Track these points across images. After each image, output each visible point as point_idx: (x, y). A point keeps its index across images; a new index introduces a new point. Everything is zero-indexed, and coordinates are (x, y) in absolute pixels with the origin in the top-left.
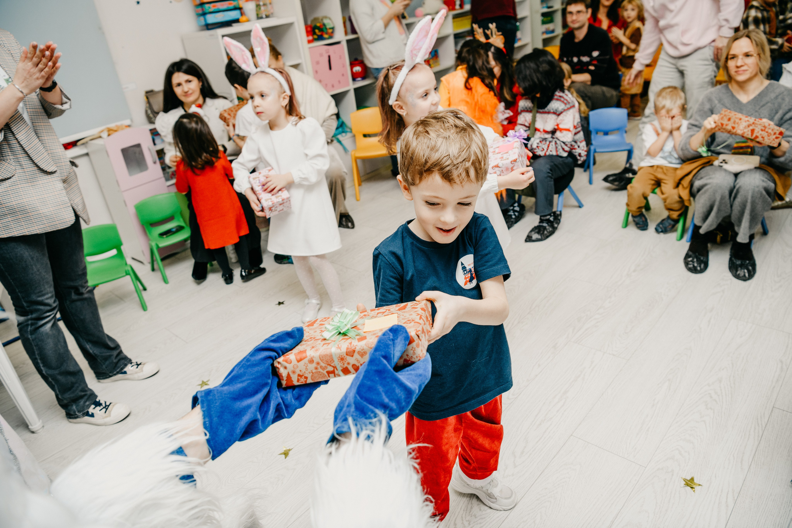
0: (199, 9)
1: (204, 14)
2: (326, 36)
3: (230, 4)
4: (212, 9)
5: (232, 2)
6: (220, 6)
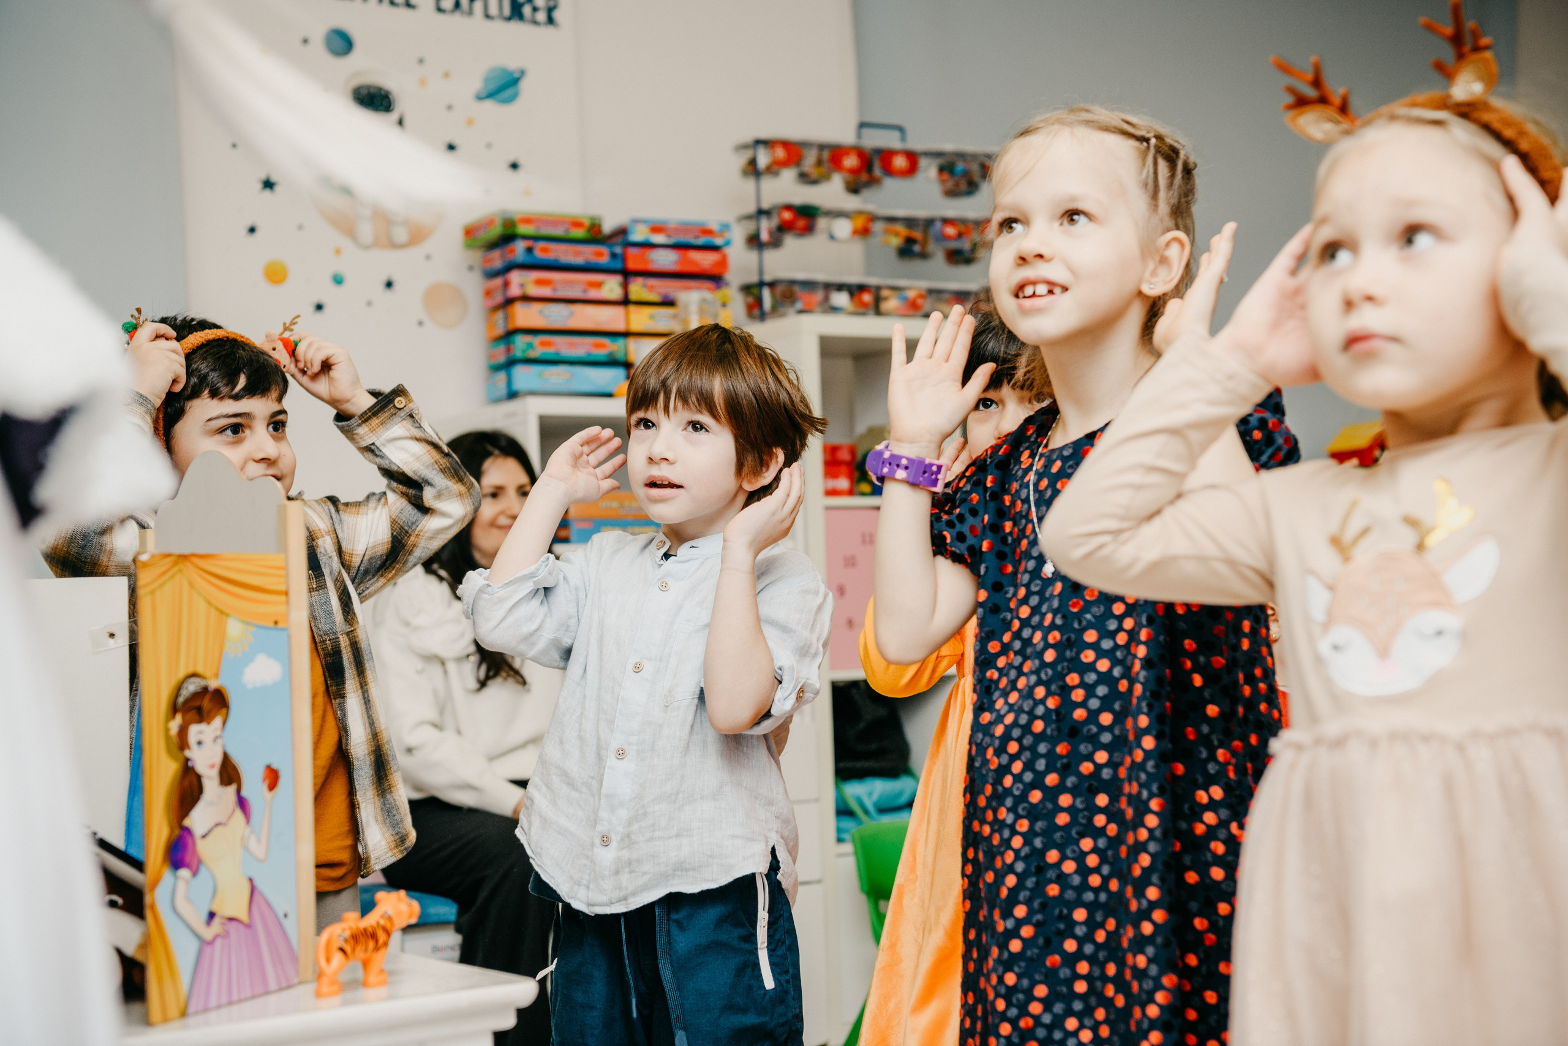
0: (501, 348)
1: (511, 363)
3: (598, 346)
4: (538, 352)
5: (606, 341)
6: (564, 347)
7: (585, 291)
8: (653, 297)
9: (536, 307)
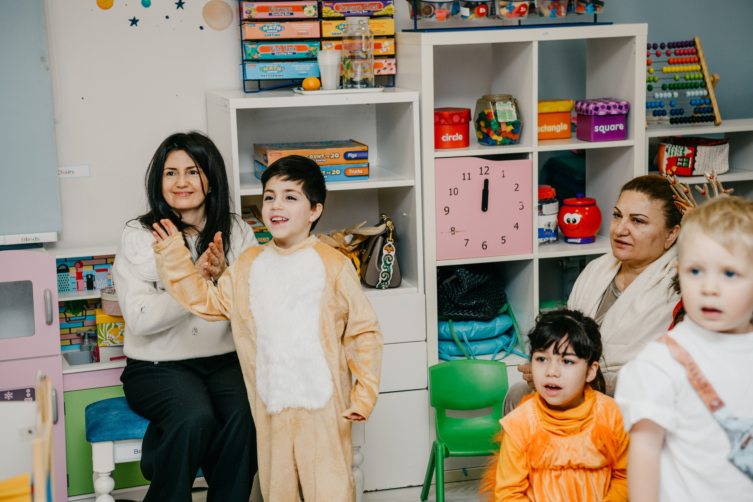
2: (495, 137)
3: (299, 48)
4: (260, 55)
5: (306, 45)
6: (277, 50)
7: (292, 14)
8: (338, 15)
9: (259, 25)
